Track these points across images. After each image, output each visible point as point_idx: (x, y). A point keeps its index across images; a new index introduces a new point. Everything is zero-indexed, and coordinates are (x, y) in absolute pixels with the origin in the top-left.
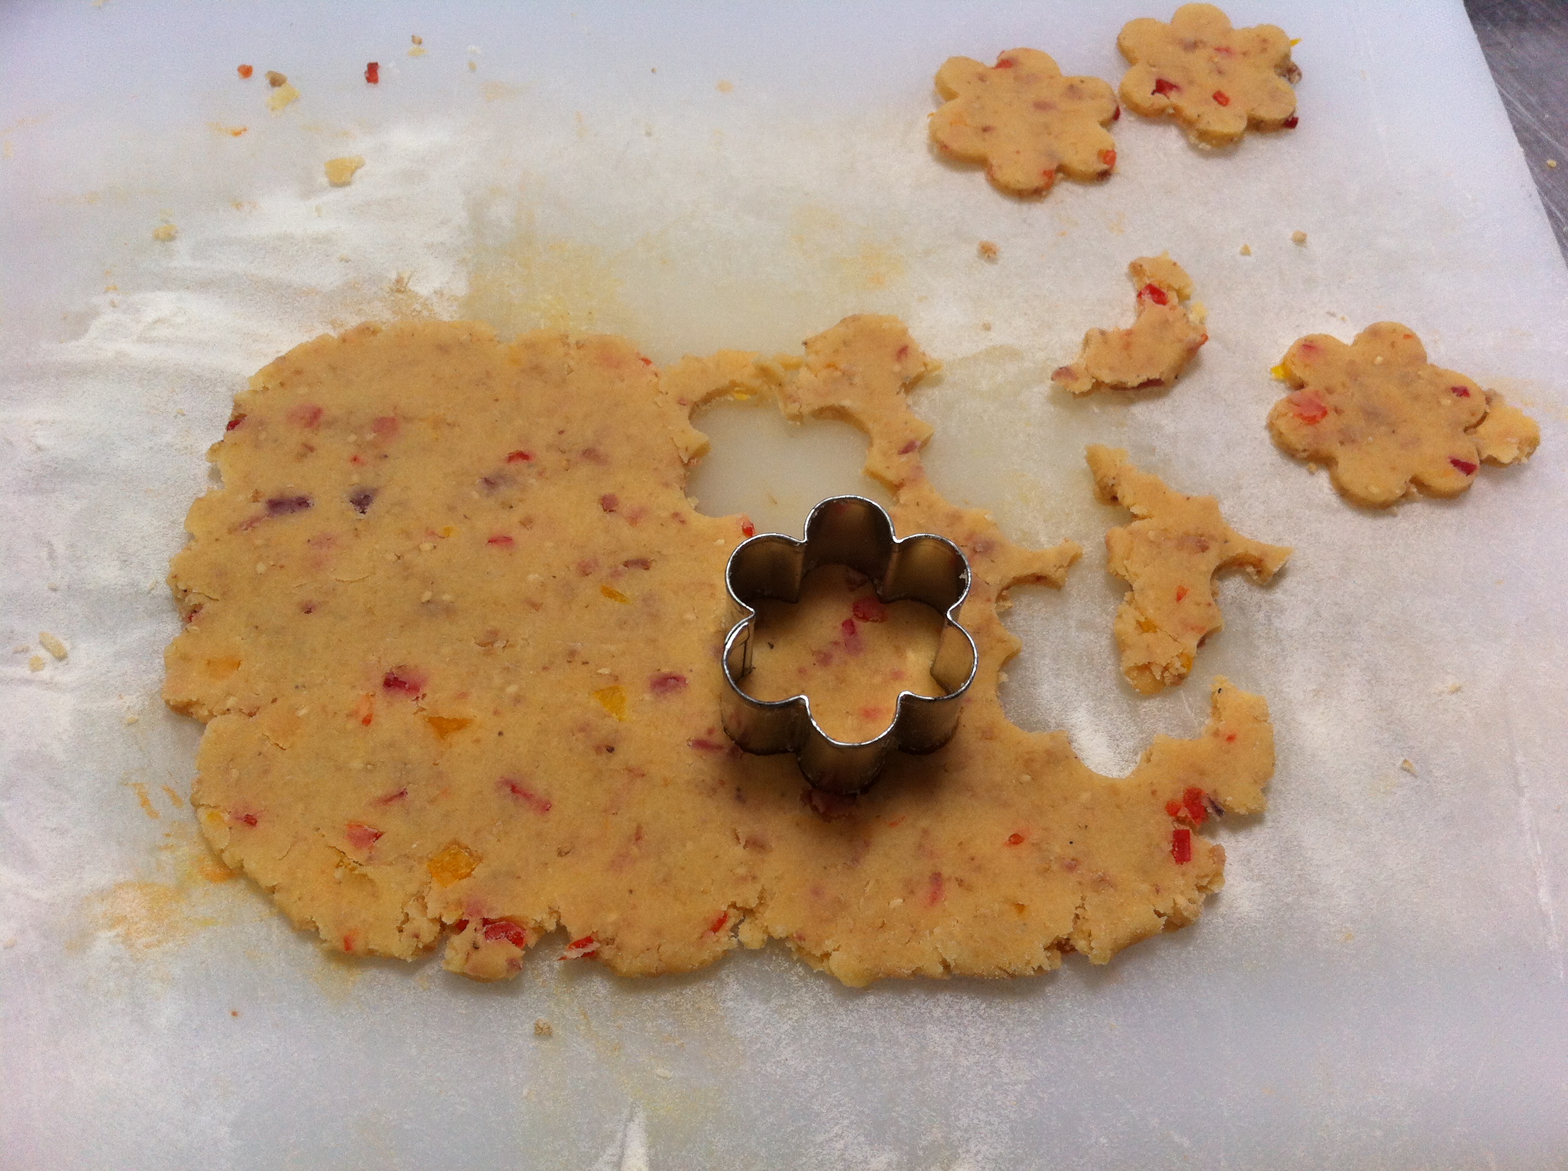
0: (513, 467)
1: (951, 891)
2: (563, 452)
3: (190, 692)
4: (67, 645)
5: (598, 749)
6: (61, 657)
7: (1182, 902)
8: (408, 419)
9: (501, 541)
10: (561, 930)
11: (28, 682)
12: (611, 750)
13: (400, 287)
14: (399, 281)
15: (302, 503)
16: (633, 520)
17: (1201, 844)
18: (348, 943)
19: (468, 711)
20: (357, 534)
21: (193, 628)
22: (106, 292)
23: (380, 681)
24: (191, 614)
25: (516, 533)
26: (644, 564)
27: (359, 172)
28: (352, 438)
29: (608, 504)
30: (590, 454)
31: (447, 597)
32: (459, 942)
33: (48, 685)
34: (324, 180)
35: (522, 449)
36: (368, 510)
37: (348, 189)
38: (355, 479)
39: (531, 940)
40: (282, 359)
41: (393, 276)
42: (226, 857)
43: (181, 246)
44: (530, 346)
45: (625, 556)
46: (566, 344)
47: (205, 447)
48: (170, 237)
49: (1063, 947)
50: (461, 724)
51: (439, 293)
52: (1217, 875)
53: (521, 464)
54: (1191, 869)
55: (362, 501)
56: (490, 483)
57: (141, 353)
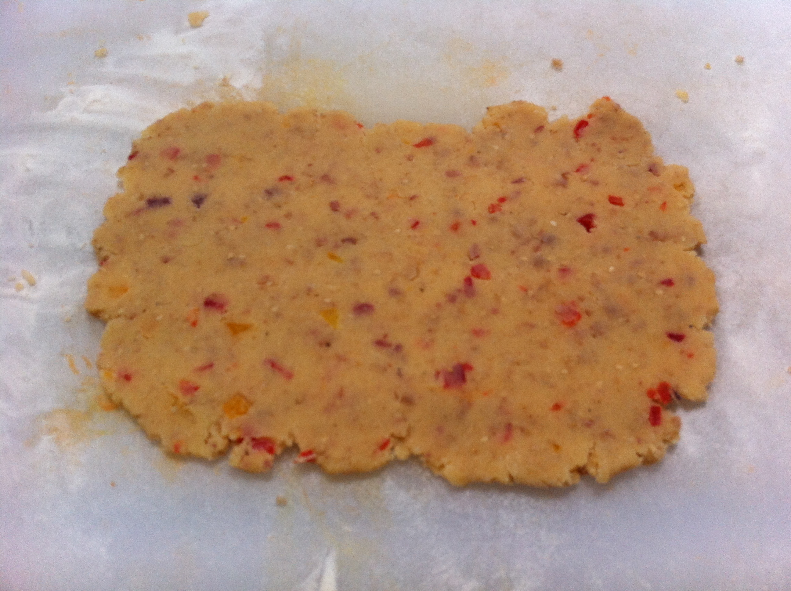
0: (282, 184)
1: (517, 434)
2: (310, 176)
3: (99, 305)
4: (36, 277)
5: (321, 344)
6: (32, 284)
7: (654, 449)
8: (226, 156)
9: (274, 225)
10: (295, 446)
11: (14, 297)
12: (328, 345)
13: (225, 83)
14: (225, 80)
15: (166, 201)
16: (349, 215)
17: (667, 415)
18: (177, 448)
19: (250, 320)
20: (194, 219)
21: (104, 269)
22: (68, 84)
23: (202, 302)
24: (103, 261)
25: (283, 222)
26: (352, 241)
27: (207, 20)
28: (195, 166)
29: (334, 207)
30: (326, 178)
31: (242, 256)
32: (238, 450)
33: (25, 299)
34: (187, 24)
35: (288, 174)
36: (202, 206)
37: (200, 29)
38: (195, 188)
39: (278, 450)
40: (160, 122)
41: (221, 77)
42: (114, 397)
43: (110, 60)
44: (295, 116)
45: (342, 236)
46: (316, 115)
47: (115, 170)
48: (103, 55)
49: (581, 471)
50: (245, 328)
51: (246, 87)
52: (676, 434)
53: (287, 182)
54: (660, 429)
55: (198, 201)
56: (269, 193)
57: (84, 118)
